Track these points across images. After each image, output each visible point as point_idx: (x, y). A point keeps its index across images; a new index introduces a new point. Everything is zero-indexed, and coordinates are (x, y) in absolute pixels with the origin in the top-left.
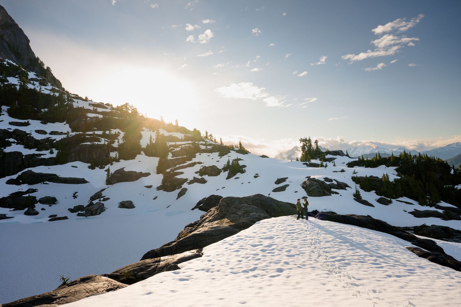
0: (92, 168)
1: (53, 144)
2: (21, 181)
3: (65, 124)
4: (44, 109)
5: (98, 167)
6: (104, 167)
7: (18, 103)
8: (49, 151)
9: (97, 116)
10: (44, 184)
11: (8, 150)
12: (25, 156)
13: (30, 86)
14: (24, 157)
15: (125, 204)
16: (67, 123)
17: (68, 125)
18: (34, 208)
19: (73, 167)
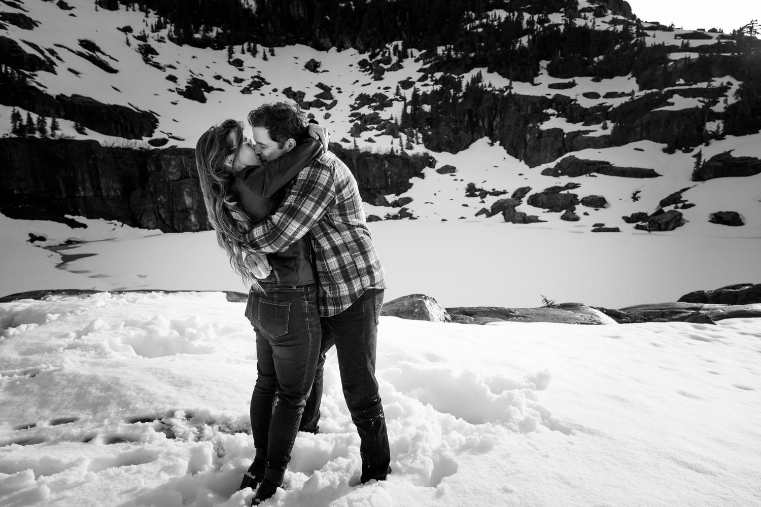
0: (669, 151)
1: (607, 113)
2: (560, 172)
3: (629, 79)
4: (598, 56)
5: (680, 149)
6: (692, 150)
7: (561, 53)
8: (602, 125)
9: (688, 56)
10: (590, 176)
11: (545, 126)
12: (567, 134)
13: (579, 22)
14: (565, 136)
15: (724, 216)
16: (632, 77)
17: (634, 79)
18: (574, 212)
19: (636, 149)
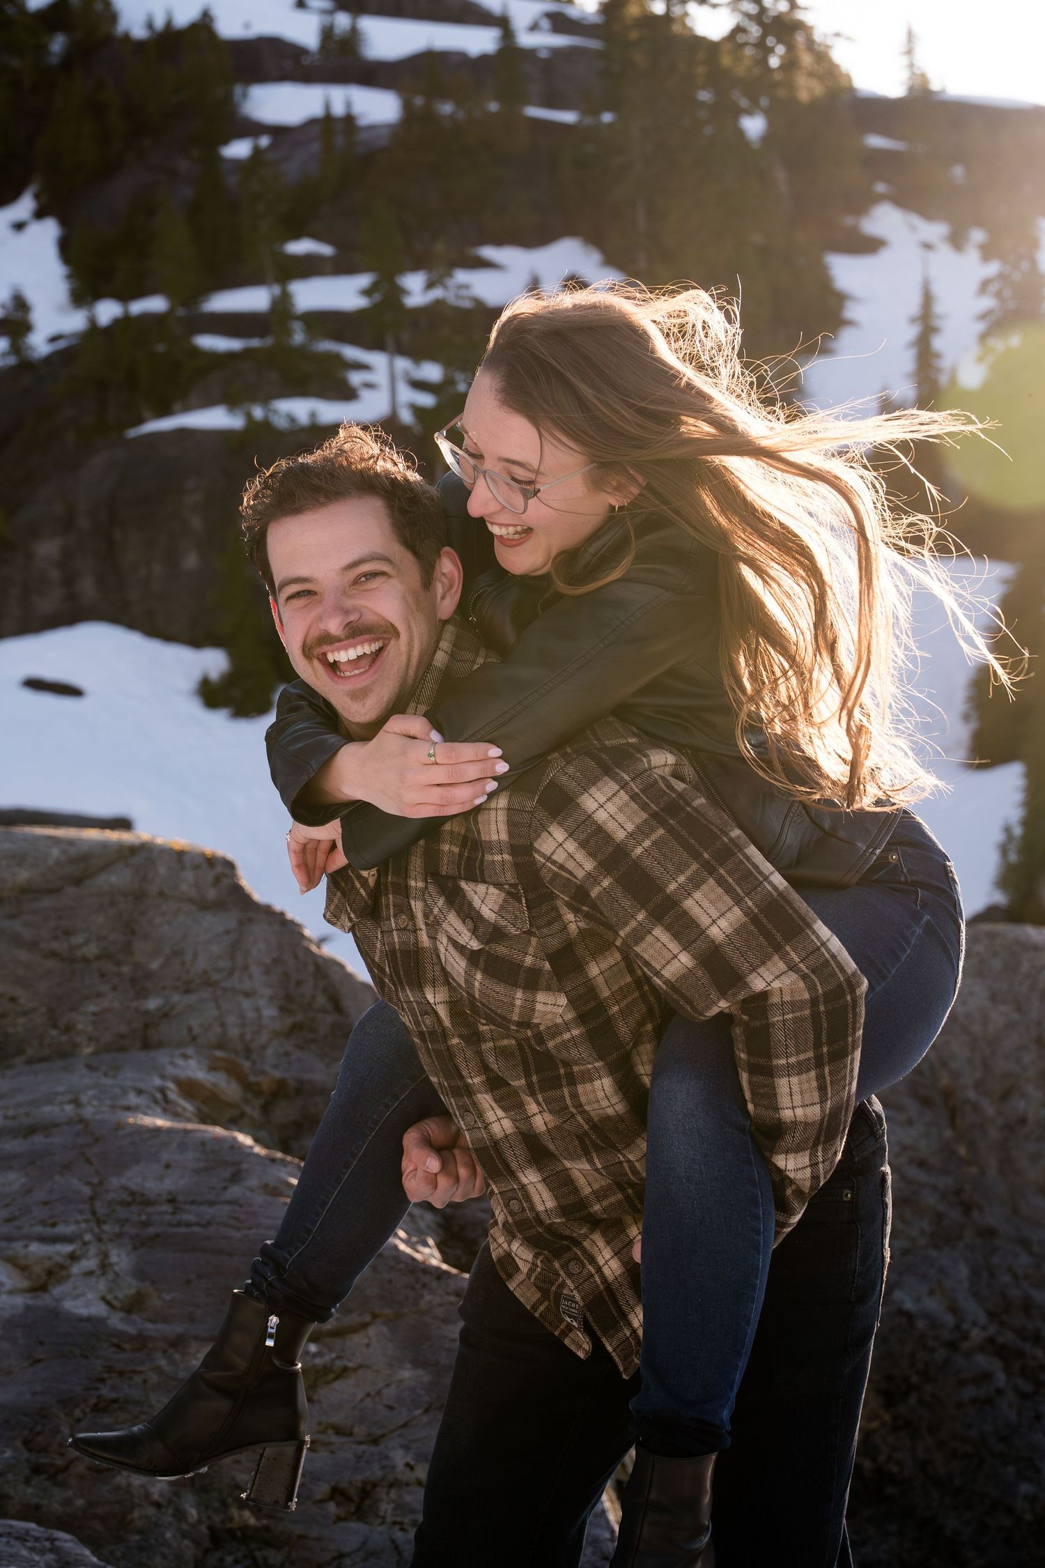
3: (19, 226)
9: (338, 110)
16: (40, 214)
17: (47, 232)
19: (35, 684)
